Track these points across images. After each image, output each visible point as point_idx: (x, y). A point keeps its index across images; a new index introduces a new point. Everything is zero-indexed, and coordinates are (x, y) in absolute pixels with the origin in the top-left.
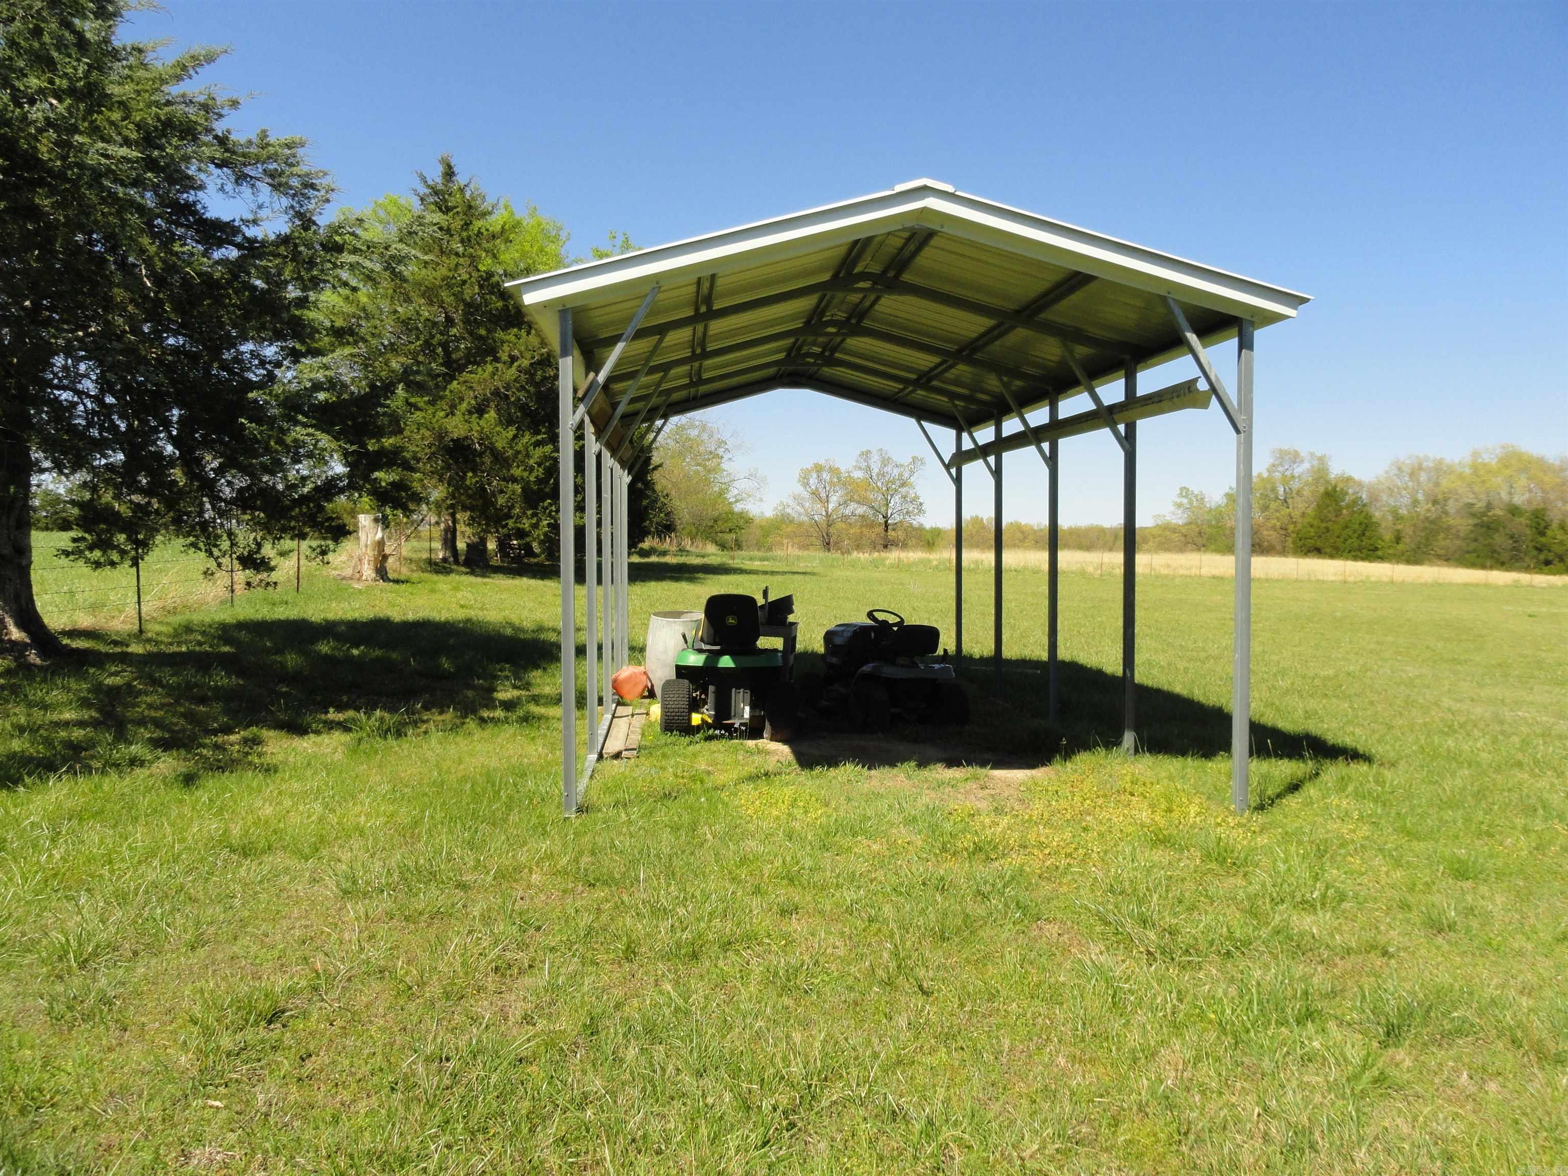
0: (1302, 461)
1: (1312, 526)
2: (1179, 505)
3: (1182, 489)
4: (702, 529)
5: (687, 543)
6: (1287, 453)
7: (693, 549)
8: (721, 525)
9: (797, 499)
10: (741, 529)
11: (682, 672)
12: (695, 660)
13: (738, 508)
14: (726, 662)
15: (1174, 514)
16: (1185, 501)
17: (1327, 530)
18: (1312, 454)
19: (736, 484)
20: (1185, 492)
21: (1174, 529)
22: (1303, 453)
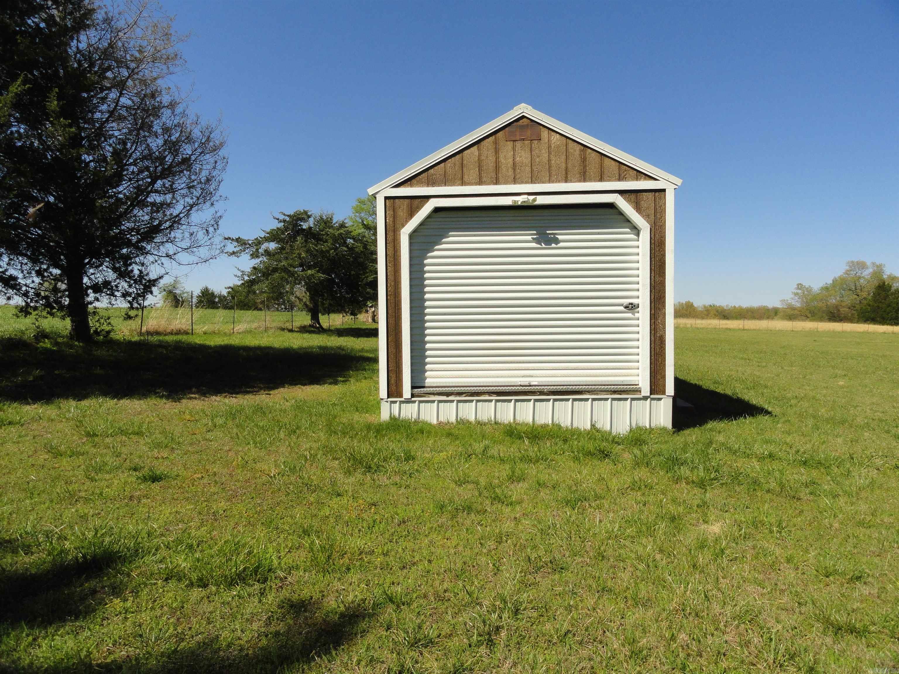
0: (867, 268)
1: (869, 305)
2: (796, 294)
3: (798, 285)
6: (858, 263)
15: (792, 299)
16: (799, 291)
17: (878, 307)
18: (873, 264)
20: (800, 286)
21: (793, 309)
22: (869, 263)
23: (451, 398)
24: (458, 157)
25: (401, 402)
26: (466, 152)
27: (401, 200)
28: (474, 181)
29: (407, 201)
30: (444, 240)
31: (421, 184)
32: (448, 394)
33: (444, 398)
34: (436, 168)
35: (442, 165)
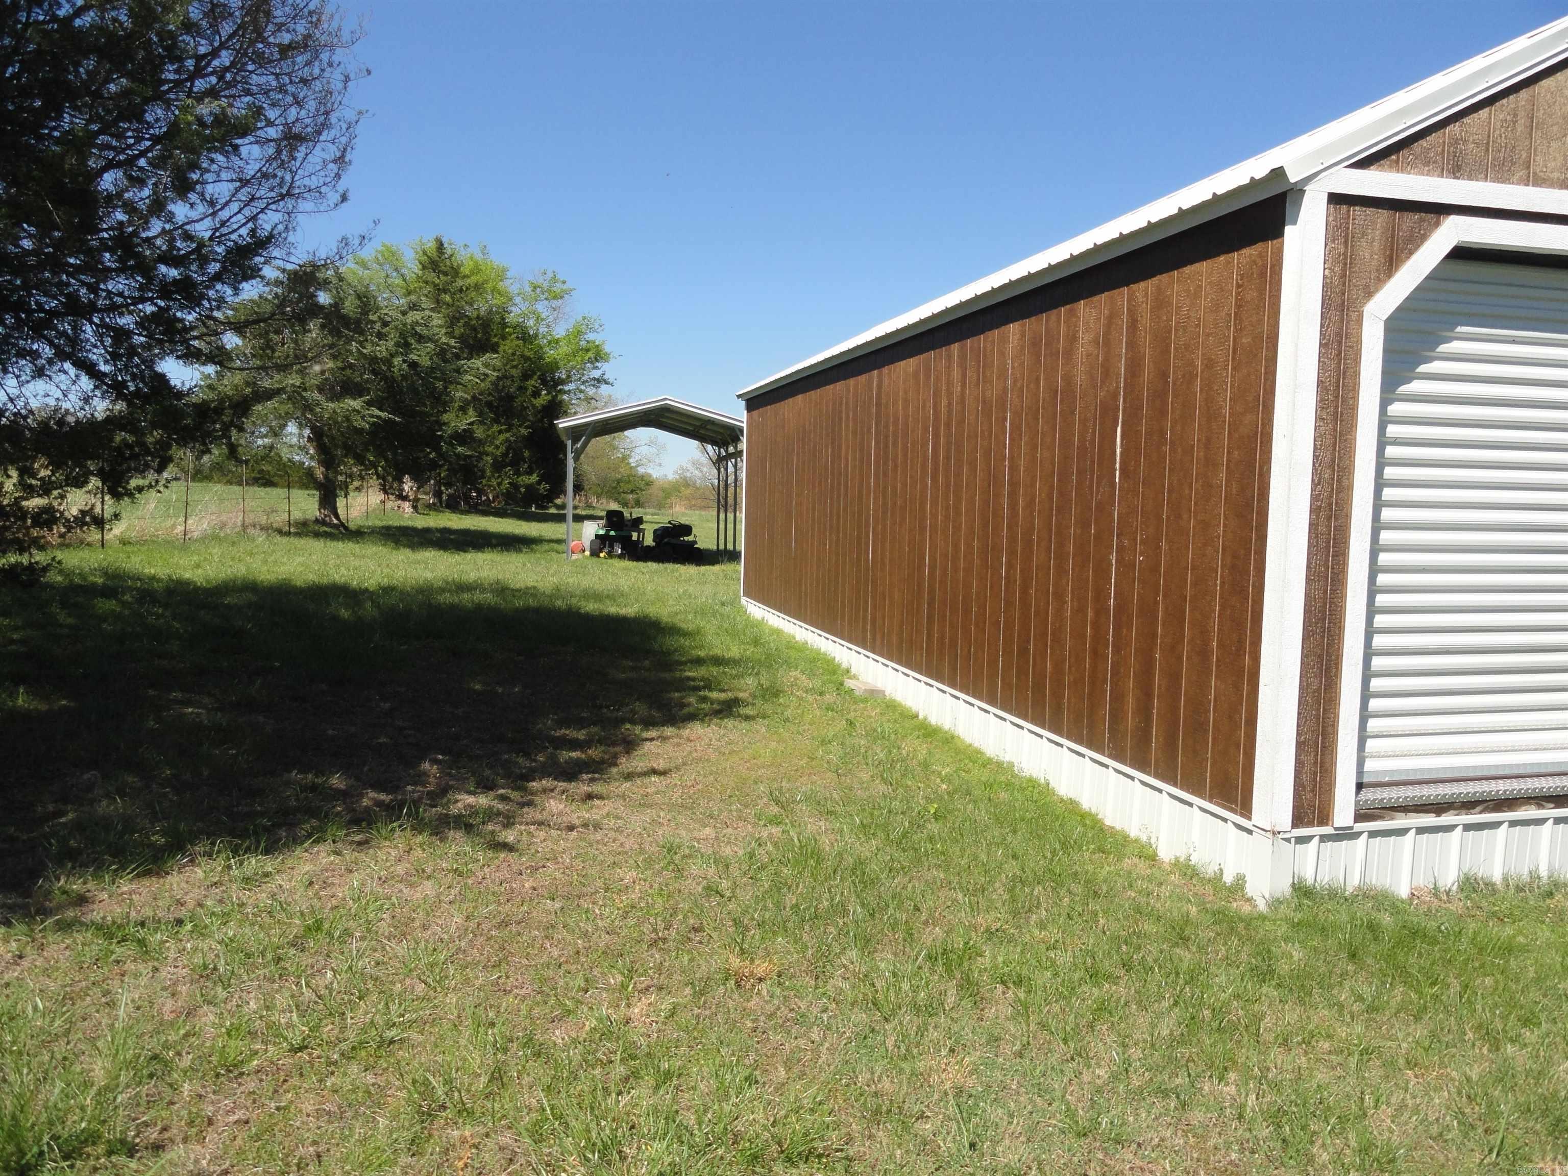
4: (606, 489)
5: (593, 500)
7: (598, 505)
8: (624, 487)
9: (695, 463)
10: (642, 490)
11: (597, 536)
12: (602, 532)
13: (641, 470)
14: (612, 533)
19: (637, 450)
23: (1447, 819)
24: (1524, 94)
25: (1324, 838)
26: (1545, 83)
27: (1370, 211)
28: (1556, 175)
29: (1382, 216)
30: (1443, 348)
31: (1428, 165)
32: (1439, 808)
33: (1429, 820)
34: (1466, 120)
35: (1484, 113)
